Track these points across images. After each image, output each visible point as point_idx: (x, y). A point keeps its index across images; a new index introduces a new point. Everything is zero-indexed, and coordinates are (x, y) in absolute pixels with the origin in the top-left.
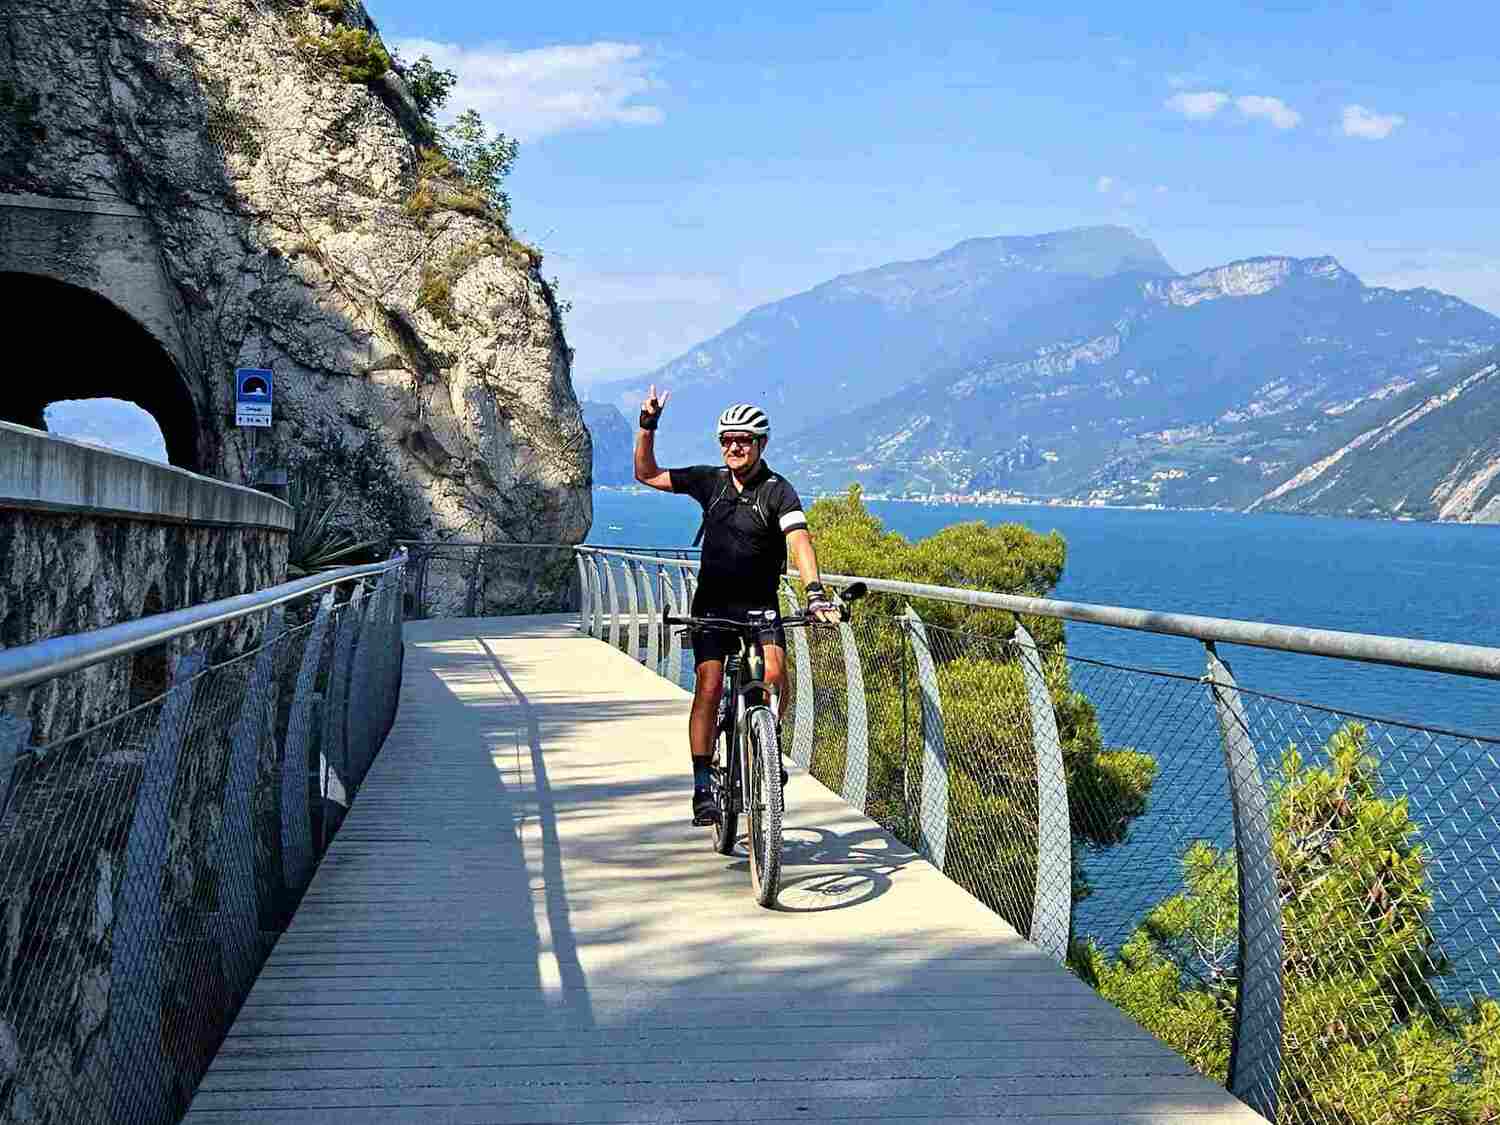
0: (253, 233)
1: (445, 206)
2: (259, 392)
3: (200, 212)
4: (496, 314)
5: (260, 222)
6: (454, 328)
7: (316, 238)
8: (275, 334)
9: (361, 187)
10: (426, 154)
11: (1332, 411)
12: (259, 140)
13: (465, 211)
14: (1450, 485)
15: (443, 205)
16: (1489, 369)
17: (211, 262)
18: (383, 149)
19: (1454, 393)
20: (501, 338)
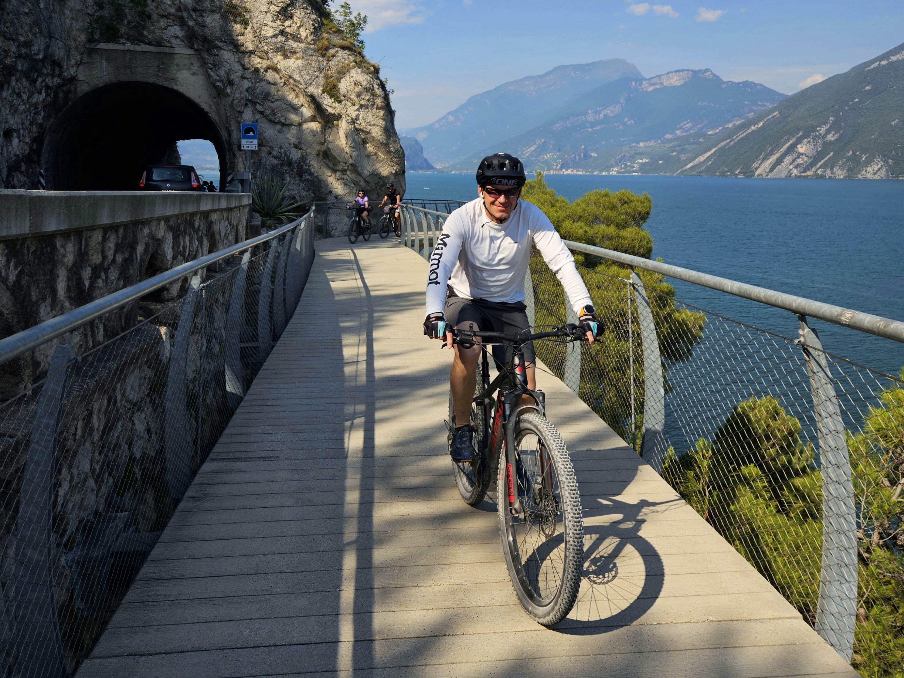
0: (247, 60)
1: (334, 46)
2: (251, 134)
3: (222, 51)
4: (359, 95)
5: (250, 56)
6: (340, 102)
7: (276, 62)
8: (258, 107)
9: (296, 38)
10: (325, 22)
11: (710, 133)
12: (248, 17)
13: (344, 48)
14: (759, 162)
15: (334, 45)
16: (775, 114)
17: (228, 74)
18: (305, 20)
19: (761, 124)
20: (361, 106)
